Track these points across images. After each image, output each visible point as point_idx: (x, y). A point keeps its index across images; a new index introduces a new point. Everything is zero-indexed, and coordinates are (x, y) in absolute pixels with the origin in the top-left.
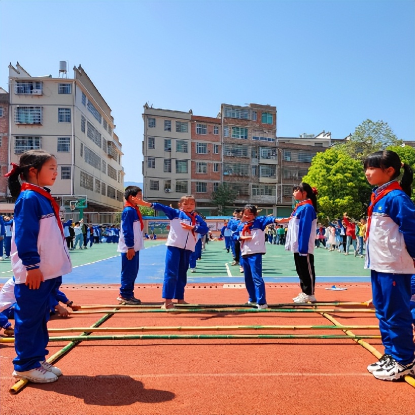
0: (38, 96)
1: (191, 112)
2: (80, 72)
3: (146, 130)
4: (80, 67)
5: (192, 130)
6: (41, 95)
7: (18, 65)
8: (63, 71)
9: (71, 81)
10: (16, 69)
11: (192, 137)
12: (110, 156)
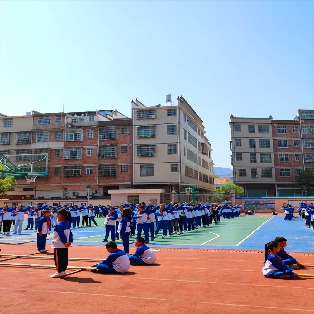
0: (153, 119)
1: (271, 118)
2: (182, 100)
3: (233, 133)
4: (182, 97)
5: (272, 130)
6: (155, 118)
7: (137, 100)
8: (169, 101)
9: (176, 107)
10: (136, 103)
11: (274, 136)
12: (204, 153)
